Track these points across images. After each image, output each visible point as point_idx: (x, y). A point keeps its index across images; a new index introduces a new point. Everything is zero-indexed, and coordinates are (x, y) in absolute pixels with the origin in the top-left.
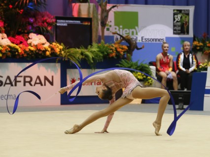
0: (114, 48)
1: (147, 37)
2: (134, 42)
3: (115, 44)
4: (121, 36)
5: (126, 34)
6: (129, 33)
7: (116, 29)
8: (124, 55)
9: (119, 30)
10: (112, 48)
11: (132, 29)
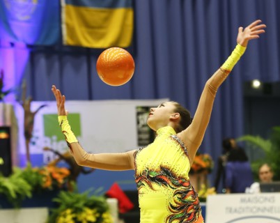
0: (47, 174)
4: (57, 153)
7: (46, 142)
8: (65, 183)
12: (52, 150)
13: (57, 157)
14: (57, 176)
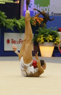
0: (35, 19)
1: (55, 12)
2: (48, 16)
3: (35, 17)
4: (39, 11)
5: (42, 10)
6: (43, 10)
7: (35, 6)
8: (41, 24)
9: (37, 7)
10: (34, 19)
11: (45, 6)
12: (37, 10)
13: (39, 13)
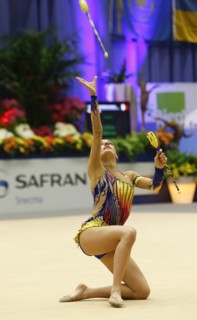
8: (170, 144)
9: (162, 115)
11: (177, 112)
14: (164, 139)
